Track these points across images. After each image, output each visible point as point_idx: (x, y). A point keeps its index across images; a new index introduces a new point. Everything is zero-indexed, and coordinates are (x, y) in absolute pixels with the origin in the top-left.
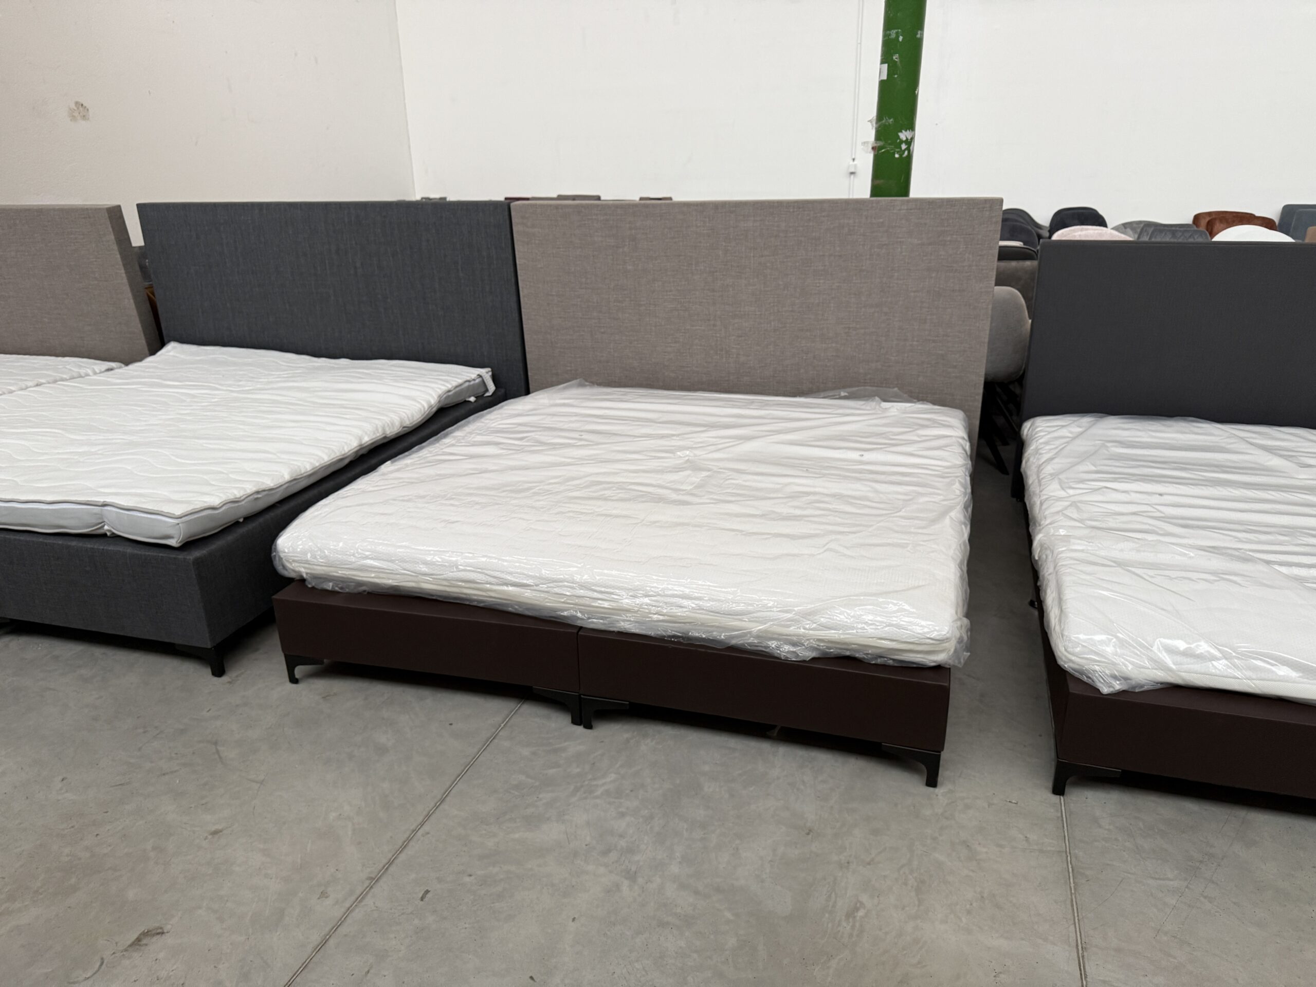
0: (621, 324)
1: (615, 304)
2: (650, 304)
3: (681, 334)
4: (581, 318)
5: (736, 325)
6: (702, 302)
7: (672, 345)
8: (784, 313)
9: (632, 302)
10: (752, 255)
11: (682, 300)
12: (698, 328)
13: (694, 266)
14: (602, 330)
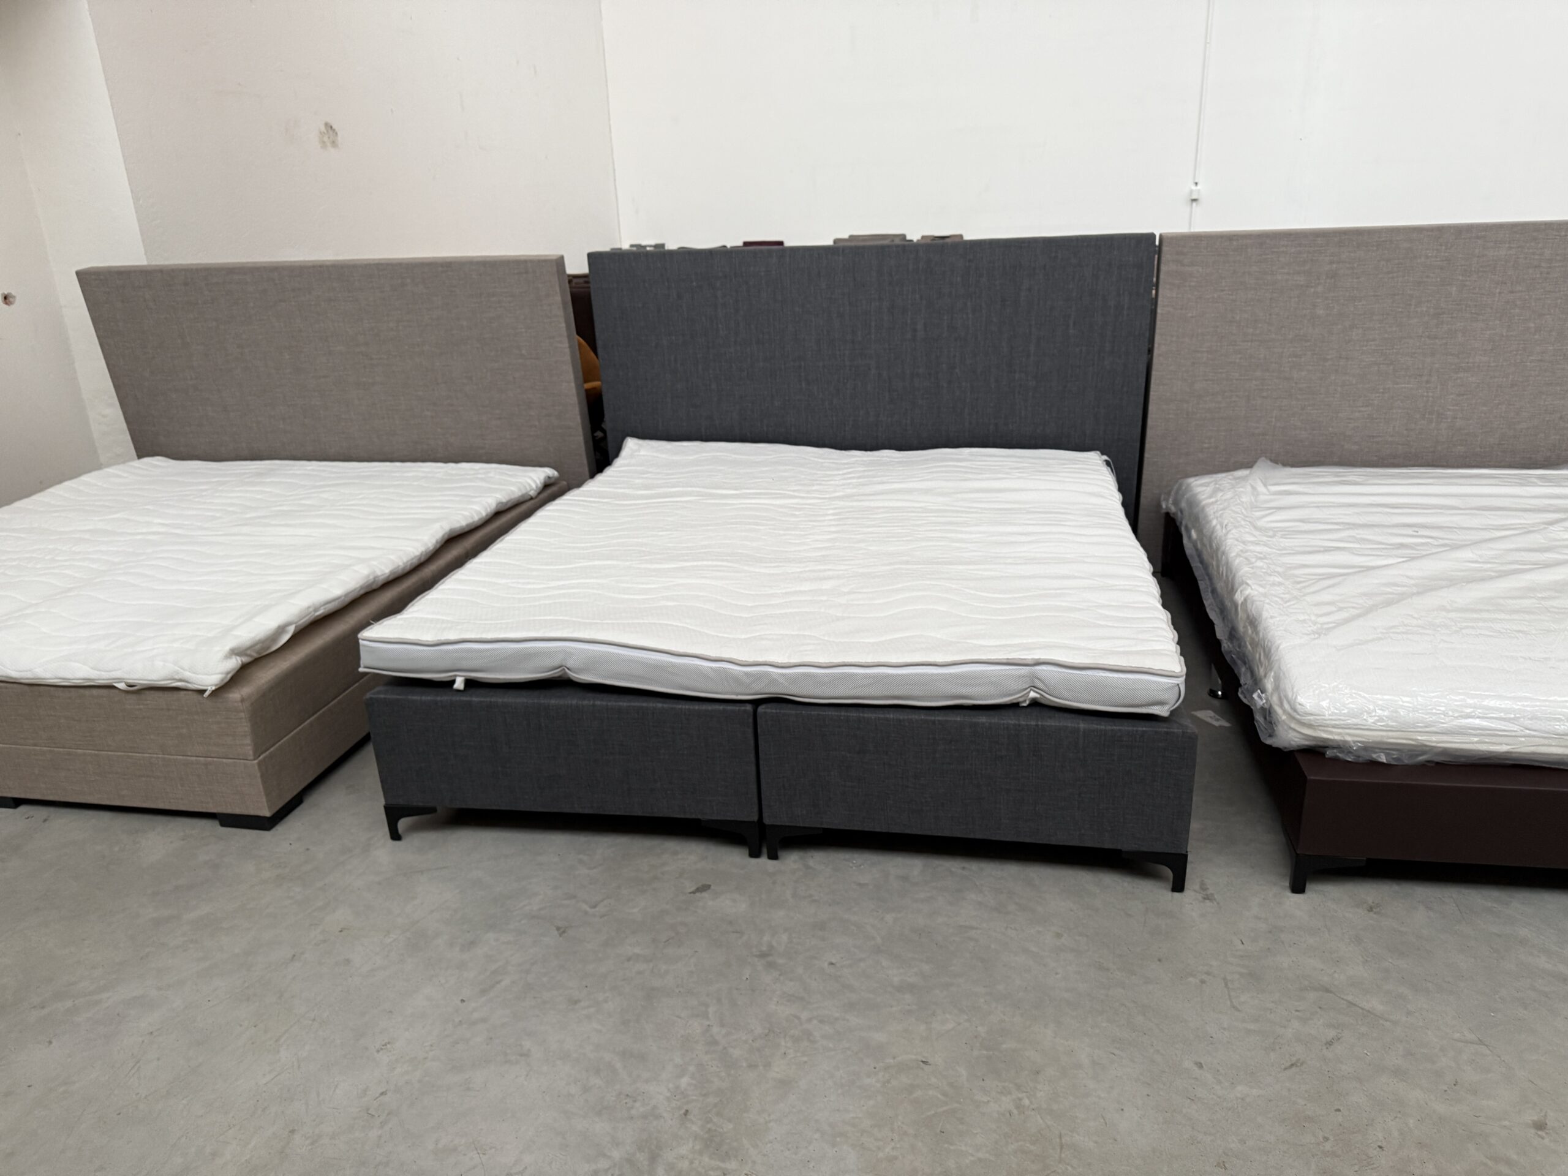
0: (1294, 385)
1: (1290, 359)
2: (1340, 357)
3: (1378, 395)
4: (1237, 380)
5: (1459, 381)
6: (1415, 353)
7: (1362, 409)
8: (1529, 364)
9: (1315, 356)
10: (1498, 291)
11: (1388, 351)
12: (1403, 386)
13: (1413, 307)
14: (1265, 394)
